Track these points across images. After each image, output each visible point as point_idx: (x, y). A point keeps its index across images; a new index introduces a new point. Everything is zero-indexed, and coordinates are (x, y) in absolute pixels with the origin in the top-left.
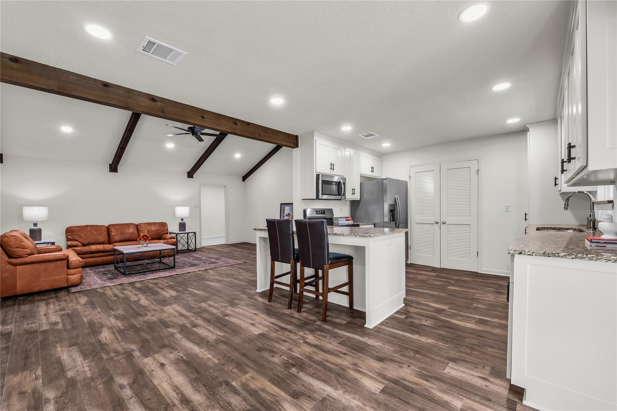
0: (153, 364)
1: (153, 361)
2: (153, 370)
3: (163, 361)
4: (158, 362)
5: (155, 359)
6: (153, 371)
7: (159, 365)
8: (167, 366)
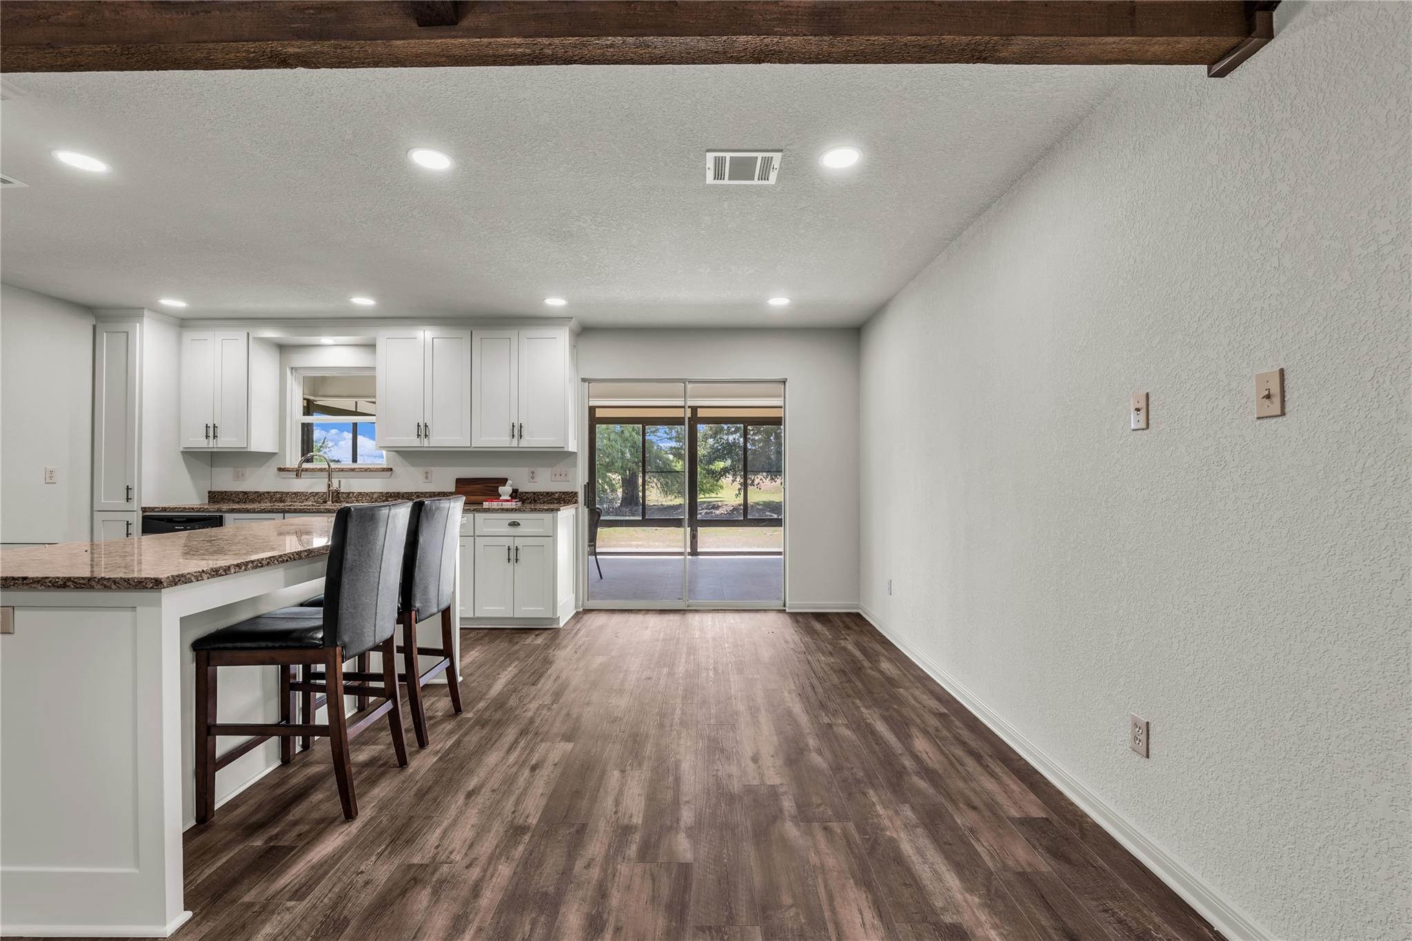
0: (768, 768)
1: (765, 771)
2: (772, 759)
3: (751, 765)
4: (759, 767)
5: (762, 775)
6: (773, 756)
7: (760, 762)
8: (750, 754)
